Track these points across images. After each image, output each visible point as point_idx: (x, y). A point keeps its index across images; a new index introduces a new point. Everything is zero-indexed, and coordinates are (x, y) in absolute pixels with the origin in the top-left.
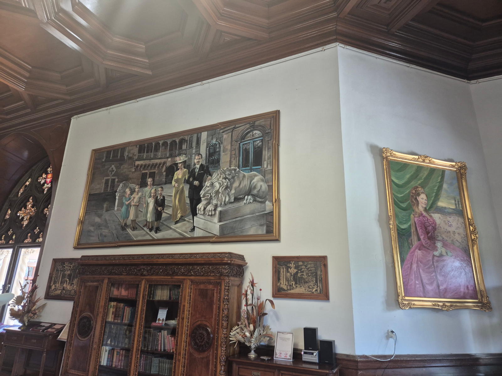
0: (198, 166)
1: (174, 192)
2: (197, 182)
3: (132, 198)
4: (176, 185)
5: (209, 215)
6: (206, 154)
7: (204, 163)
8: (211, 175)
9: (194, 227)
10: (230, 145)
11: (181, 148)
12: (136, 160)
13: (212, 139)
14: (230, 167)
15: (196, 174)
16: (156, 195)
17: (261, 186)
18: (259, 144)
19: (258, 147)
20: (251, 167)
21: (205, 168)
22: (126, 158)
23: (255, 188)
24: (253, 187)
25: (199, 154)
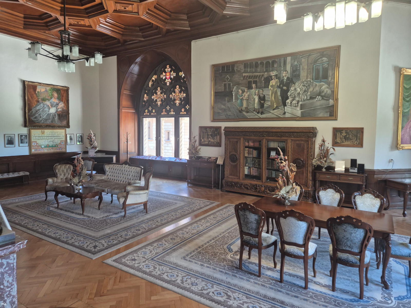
0: (286, 78)
1: (271, 93)
2: (285, 87)
3: (244, 95)
4: (272, 89)
5: (294, 106)
6: (291, 71)
7: (289, 76)
8: (294, 84)
9: (285, 112)
10: (306, 66)
11: (273, 66)
12: (243, 73)
13: (294, 62)
15: (285, 83)
16: (259, 94)
17: (327, 91)
18: (326, 67)
20: (321, 80)
21: (290, 79)
22: (236, 71)
23: (323, 92)
24: (322, 91)
25: (286, 71)
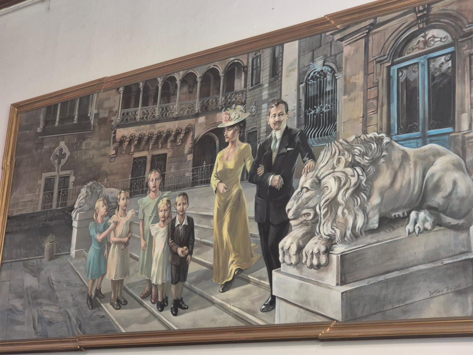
0: (278, 135)
1: (216, 206)
2: (277, 177)
3: (112, 225)
4: (222, 187)
5: (312, 266)
6: (299, 100)
7: (293, 125)
8: (313, 157)
9: (273, 298)
10: (362, 74)
11: (230, 87)
12: (118, 126)
13: (313, 60)
14: (365, 132)
15: (274, 155)
16: (169, 216)
17: (455, 183)
18: (445, 67)
19: (444, 75)
20: (424, 132)
21: (297, 139)
22: (92, 122)
23: (437, 187)
24: (430, 186)
25: (280, 102)
